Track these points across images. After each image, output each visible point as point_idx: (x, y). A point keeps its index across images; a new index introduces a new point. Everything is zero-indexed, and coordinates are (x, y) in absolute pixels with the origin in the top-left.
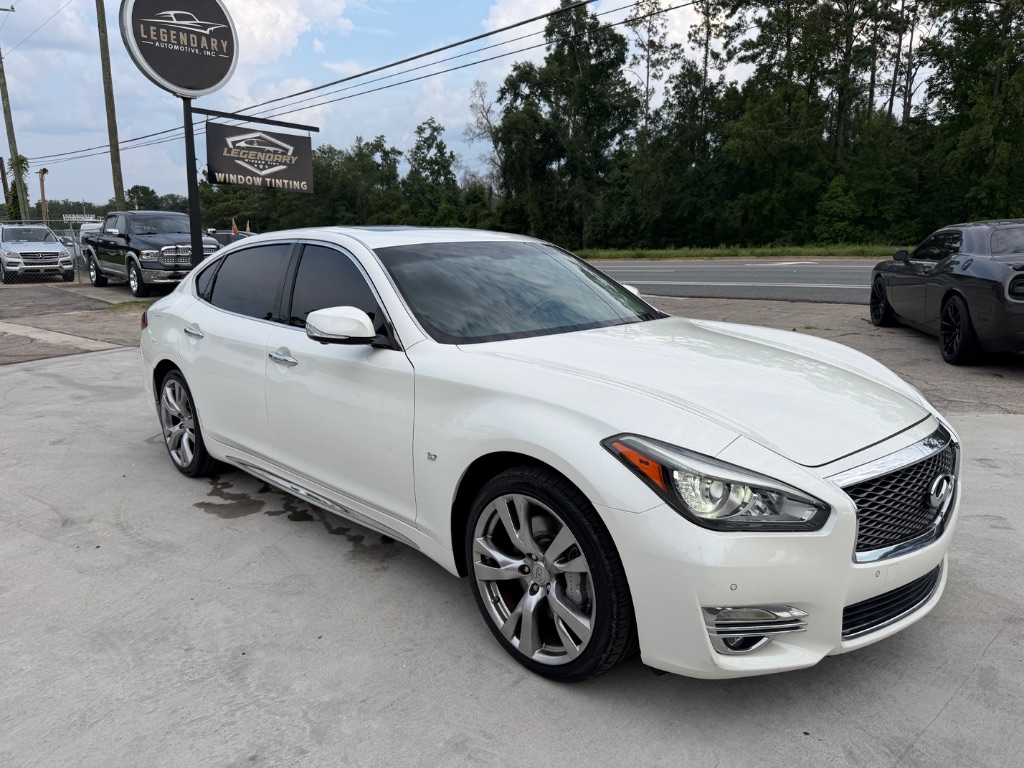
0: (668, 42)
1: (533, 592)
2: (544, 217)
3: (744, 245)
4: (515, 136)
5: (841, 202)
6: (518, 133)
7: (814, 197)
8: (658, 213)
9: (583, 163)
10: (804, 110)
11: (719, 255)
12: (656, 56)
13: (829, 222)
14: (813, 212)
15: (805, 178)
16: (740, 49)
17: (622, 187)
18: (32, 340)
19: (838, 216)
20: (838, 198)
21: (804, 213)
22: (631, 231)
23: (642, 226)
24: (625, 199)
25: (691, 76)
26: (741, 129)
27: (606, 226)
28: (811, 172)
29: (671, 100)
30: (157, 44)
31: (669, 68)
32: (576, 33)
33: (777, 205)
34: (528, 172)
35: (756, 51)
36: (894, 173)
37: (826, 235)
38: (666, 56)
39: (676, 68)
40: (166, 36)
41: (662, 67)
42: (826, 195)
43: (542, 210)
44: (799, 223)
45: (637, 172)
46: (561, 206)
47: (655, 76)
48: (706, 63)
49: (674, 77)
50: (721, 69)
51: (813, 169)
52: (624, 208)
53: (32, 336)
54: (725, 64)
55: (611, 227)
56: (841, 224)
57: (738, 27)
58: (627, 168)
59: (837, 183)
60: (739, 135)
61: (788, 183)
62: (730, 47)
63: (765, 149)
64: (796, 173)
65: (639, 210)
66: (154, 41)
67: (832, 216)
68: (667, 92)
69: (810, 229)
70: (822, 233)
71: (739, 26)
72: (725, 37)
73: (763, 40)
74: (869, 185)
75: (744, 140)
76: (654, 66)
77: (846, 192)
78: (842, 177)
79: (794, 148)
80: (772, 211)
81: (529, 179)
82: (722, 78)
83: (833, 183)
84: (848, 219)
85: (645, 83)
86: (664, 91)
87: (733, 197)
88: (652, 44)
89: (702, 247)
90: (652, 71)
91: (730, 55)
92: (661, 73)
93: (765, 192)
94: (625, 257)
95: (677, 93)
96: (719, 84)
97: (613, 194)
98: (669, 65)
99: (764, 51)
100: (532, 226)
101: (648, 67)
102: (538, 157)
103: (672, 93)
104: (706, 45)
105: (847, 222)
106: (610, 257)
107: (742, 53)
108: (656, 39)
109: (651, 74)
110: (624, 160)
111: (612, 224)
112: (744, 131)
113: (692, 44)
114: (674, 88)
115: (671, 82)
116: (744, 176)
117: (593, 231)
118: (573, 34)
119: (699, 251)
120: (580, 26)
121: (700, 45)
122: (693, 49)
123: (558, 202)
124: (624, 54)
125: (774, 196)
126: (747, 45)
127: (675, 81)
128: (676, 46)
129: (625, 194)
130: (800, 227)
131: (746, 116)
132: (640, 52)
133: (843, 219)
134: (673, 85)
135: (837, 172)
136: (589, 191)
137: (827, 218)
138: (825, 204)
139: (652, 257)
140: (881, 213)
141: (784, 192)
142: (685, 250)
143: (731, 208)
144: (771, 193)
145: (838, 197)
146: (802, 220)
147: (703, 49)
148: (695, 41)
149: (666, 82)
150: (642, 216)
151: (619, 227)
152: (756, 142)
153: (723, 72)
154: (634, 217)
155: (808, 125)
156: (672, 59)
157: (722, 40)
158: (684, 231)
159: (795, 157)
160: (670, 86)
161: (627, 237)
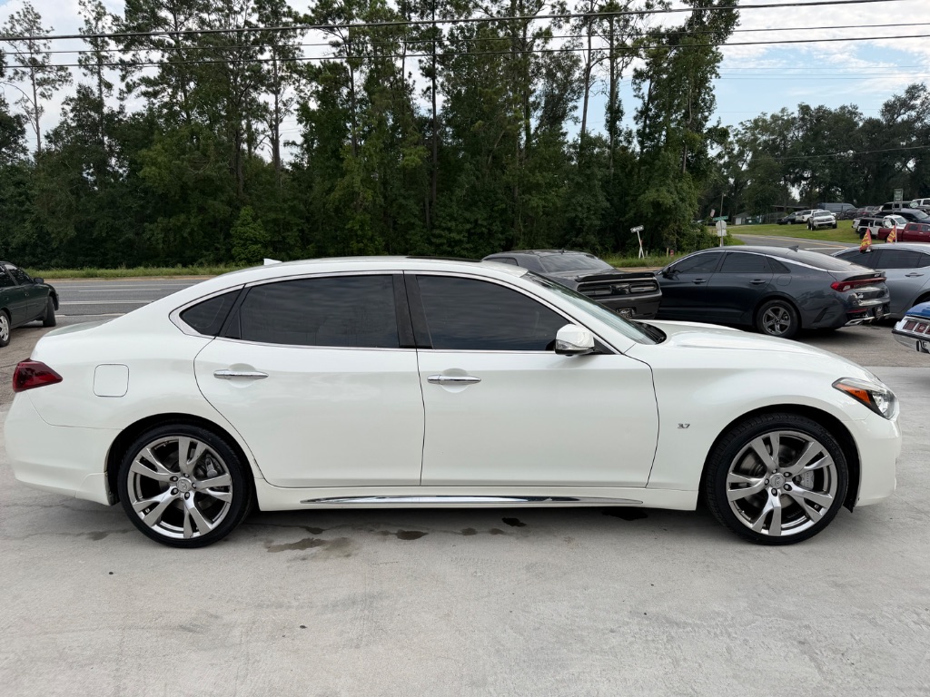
0: (54, 60)
5: (252, 228)
7: (228, 223)
8: (72, 233)
10: (212, 148)
11: (179, 274)
12: (39, 76)
13: (244, 245)
14: (228, 236)
15: (218, 207)
16: (139, 85)
17: (21, 204)
19: (252, 240)
20: (248, 224)
21: (222, 237)
22: (39, 250)
23: (55, 245)
24: (27, 216)
25: (86, 102)
26: (156, 158)
27: (7, 244)
28: (222, 201)
29: (69, 121)
31: (58, 89)
33: (196, 229)
35: (157, 88)
36: (290, 207)
37: (243, 256)
38: (52, 76)
39: (71, 91)
41: (49, 87)
42: (239, 222)
44: (219, 246)
47: (43, 95)
48: (100, 90)
49: (71, 100)
50: (122, 99)
51: (223, 198)
52: (27, 224)
54: (125, 95)
55: (13, 245)
56: (255, 247)
57: (134, 63)
58: (24, 184)
59: (245, 212)
60: (154, 164)
61: (202, 210)
62: (128, 80)
63: (180, 179)
64: (210, 202)
65: (48, 228)
67: (246, 240)
68: (65, 114)
69: (228, 250)
70: (239, 254)
72: (122, 70)
73: (162, 79)
74: (272, 215)
75: (160, 168)
76: (40, 84)
77: (255, 219)
78: (249, 207)
79: (208, 180)
80: (191, 234)
82: (122, 109)
83: (243, 212)
84: (261, 243)
85: (32, 100)
86: (61, 111)
87: (152, 219)
88: (34, 61)
89: (158, 266)
90: (39, 90)
91: (130, 88)
92: (49, 93)
93: (183, 217)
94: (75, 277)
95: (75, 116)
96: (119, 113)
97: (10, 211)
98: (57, 86)
99: (164, 90)
101: (33, 85)
103: (71, 115)
104: (99, 73)
105: (260, 245)
107: (143, 88)
108: (39, 58)
109: (38, 92)
110: (19, 177)
112: (158, 160)
113: (83, 70)
114: (72, 111)
115: (68, 104)
116: (167, 202)
119: (155, 270)
121: (92, 73)
122: (85, 75)
125: (192, 221)
126: (146, 81)
127: (72, 104)
128: (61, 68)
129: (27, 211)
130: (217, 249)
132: (22, 67)
133: (256, 242)
134: (70, 108)
135: (245, 203)
137: (242, 242)
138: (238, 228)
139: (106, 277)
140: (284, 238)
141: (200, 218)
142: (141, 269)
143: (151, 230)
144: (188, 218)
145: (249, 224)
146: (219, 243)
147: (96, 77)
148: (86, 67)
149: (63, 103)
150: (53, 236)
151: (25, 245)
152: (171, 172)
153: (124, 103)
154: (43, 237)
155: (217, 161)
156: (59, 80)
157: (118, 72)
158: (102, 250)
159: (208, 187)
160: (68, 108)
161: (34, 255)
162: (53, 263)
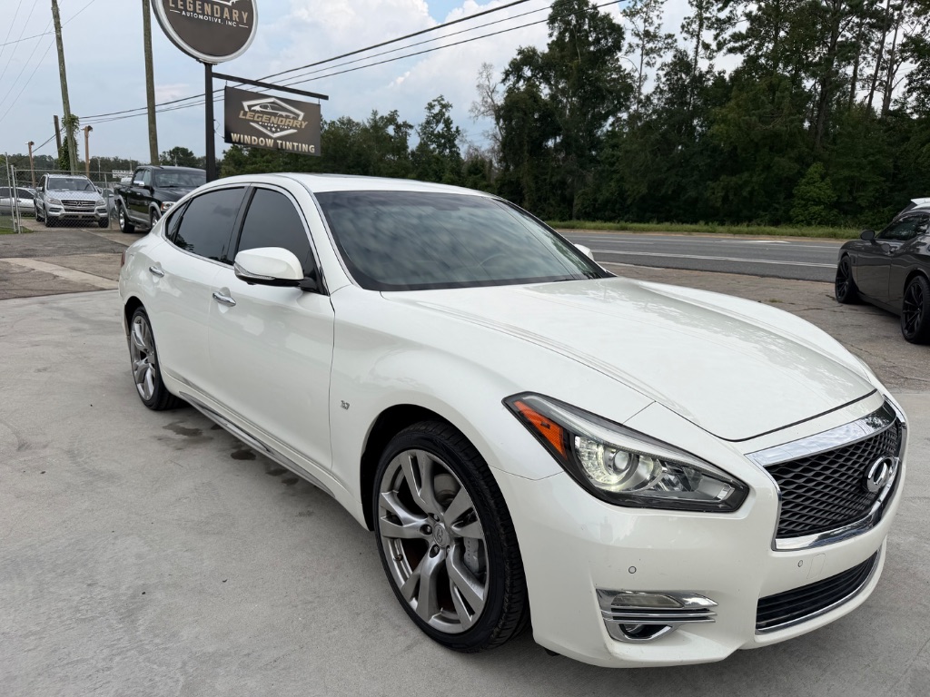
0: (662, 33)
1: (434, 554)
2: (538, 190)
3: (722, 223)
4: (516, 114)
5: (818, 187)
6: (518, 111)
7: (792, 181)
8: (644, 190)
9: (577, 141)
10: (787, 100)
11: (698, 231)
12: (650, 45)
13: (805, 205)
14: (790, 196)
15: (784, 164)
16: (730, 41)
17: (612, 164)
18: (55, 277)
19: (814, 201)
20: (815, 184)
21: (782, 196)
22: (618, 206)
23: (629, 202)
24: (614, 176)
25: (682, 64)
26: (727, 115)
27: (595, 200)
29: (661, 86)
30: (184, 13)
31: (661, 57)
32: (577, 21)
33: (756, 188)
34: (526, 148)
35: (745, 42)
36: (871, 162)
37: (801, 218)
38: (660, 45)
39: (668, 57)
40: (192, 6)
41: (655, 55)
42: (804, 180)
43: (537, 183)
44: (777, 206)
45: (627, 152)
46: (554, 180)
47: (648, 64)
48: (697, 53)
49: (665, 65)
50: (710, 59)
51: (792, 155)
52: (613, 184)
53: (56, 273)
54: (715, 54)
55: (599, 202)
56: (817, 208)
58: (618, 147)
59: (815, 169)
60: (724, 120)
61: (768, 168)
62: (720, 38)
63: (748, 135)
64: (776, 159)
65: (627, 186)
66: (181, 10)
67: (808, 200)
68: (659, 79)
69: (787, 211)
70: (797, 216)
71: (730, 19)
72: (716, 29)
73: (752, 33)
74: (846, 173)
75: (729, 125)
76: (647, 54)
77: (823, 178)
78: (820, 164)
79: (777, 135)
80: (751, 193)
81: (526, 154)
82: (711, 67)
83: (811, 169)
84: (824, 203)
85: (639, 69)
86: (655, 77)
87: (715, 178)
88: (647, 33)
89: (683, 223)
90: (646, 59)
91: (720, 46)
92: (654, 61)
93: (746, 175)
94: (610, 229)
95: (667, 80)
96: (707, 72)
97: (603, 171)
98: (662, 53)
99: (752, 43)
100: (527, 198)
101: (642, 55)
102: (536, 134)
103: (663, 80)
104: (698, 36)
105: (822, 206)
106: (595, 229)
107: (732, 44)
108: (651, 29)
109: (645, 61)
110: (615, 141)
111: (601, 198)
112: (729, 117)
113: (685, 35)
114: (665, 75)
115: (663, 70)
116: (728, 160)
117: (583, 205)
118: (574, 22)
119: (679, 226)
120: (581, 15)
121: (692, 36)
122: (685, 39)
123: (552, 176)
124: (620, 42)
125: (754, 179)
126: (736, 37)
127: (666, 69)
128: (670, 36)
129: (615, 172)
130: (777, 210)
131: (732, 103)
132: (636, 40)
133: (818, 203)
134: (664, 72)
135: (816, 158)
136: (581, 167)
137: (803, 202)
138: (802, 188)
139: (635, 230)
140: (855, 199)
141: (763, 176)
142: (667, 225)
143: (713, 188)
144: (751, 176)
145: (815, 182)
146: (778, 203)
147: (695, 40)
148: (688, 32)
149: (659, 69)
150: (629, 193)
151: (607, 201)
152: (740, 128)
153: (712, 62)
154: (622, 193)
155: (791, 114)
156: (665, 48)
157: (713, 32)
158: (668, 208)
159: (776, 144)
160: (662, 73)
161: (613, 211)
162: (626, 217)
